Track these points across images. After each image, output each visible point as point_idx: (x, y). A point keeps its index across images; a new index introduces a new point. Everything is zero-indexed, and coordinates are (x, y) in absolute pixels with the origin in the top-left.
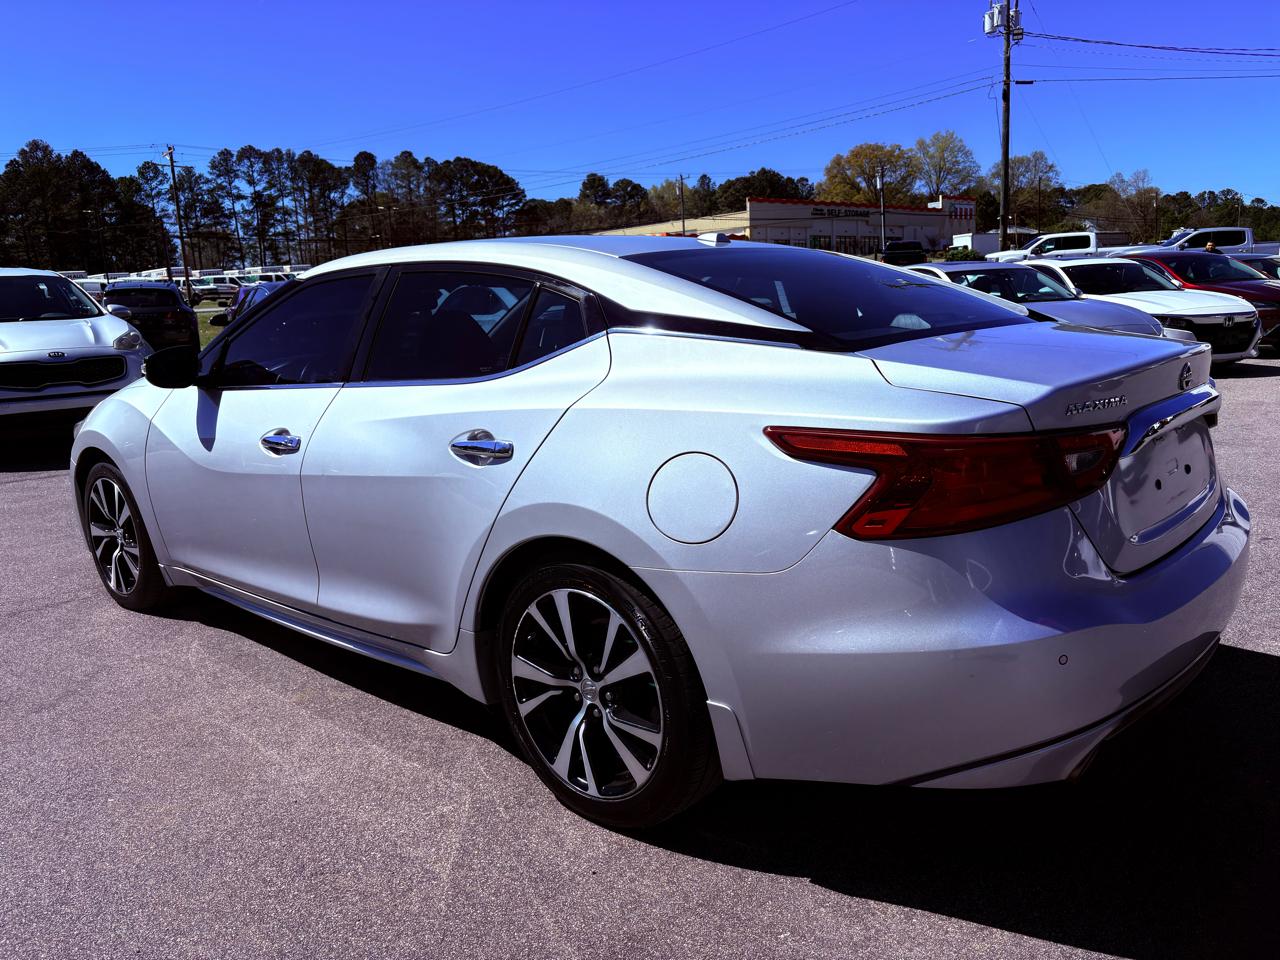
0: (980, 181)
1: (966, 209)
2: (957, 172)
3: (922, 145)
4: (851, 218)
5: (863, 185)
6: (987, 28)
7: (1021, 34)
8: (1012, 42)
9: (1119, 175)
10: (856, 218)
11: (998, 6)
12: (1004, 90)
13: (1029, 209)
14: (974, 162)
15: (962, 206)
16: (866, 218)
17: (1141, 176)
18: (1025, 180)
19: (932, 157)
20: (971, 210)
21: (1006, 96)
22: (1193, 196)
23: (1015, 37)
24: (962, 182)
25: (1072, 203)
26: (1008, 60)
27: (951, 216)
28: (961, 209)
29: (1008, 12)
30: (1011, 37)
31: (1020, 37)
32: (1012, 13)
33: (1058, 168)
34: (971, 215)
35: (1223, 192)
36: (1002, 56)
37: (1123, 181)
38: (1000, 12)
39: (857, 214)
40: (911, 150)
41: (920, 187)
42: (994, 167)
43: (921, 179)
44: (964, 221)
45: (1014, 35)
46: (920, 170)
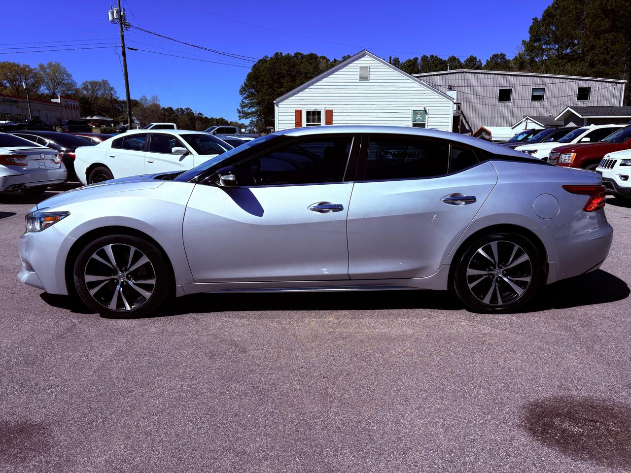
0: (77, 90)
1: (74, 105)
2: (64, 84)
3: (42, 67)
4: (7, 103)
5: (8, 85)
6: (110, 18)
7: (129, 25)
8: (124, 28)
9: (144, 96)
10: (10, 103)
11: (116, 9)
12: (123, 51)
13: (104, 108)
14: (73, 81)
15: (71, 103)
16: (17, 104)
17: (155, 98)
18: (100, 93)
19: (49, 74)
20: (76, 105)
21: (124, 54)
22: (174, 109)
23: (126, 26)
24: (68, 90)
25: (122, 107)
26: (123, 36)
27: (66, 107)
28: (71, 104)
29: (120, 13)
30: (123, 26)
31: (128, 27)
32: (122, 14)
33: (116, 89)
34: (77, 108)
35: (186, 109)
36: (120, 34)
37: (146, 100)
38: (117, 12)
39: (10, 101)
40: (36, 69)
41: (43, 90)
42: (82, 84)
43: (44, 86)
44: (74, 111)
45: (125, 25)
46: (43, 81)
